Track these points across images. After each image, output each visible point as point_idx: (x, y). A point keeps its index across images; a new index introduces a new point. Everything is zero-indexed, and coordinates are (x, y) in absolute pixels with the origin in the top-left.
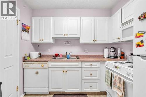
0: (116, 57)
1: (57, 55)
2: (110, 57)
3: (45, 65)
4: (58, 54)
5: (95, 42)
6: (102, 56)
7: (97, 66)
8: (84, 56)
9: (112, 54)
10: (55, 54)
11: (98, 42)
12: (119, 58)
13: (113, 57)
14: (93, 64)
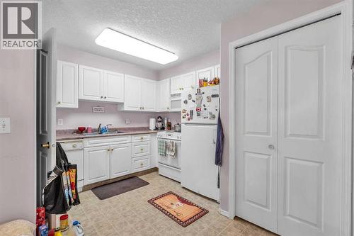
0: (163, 129)
1: (81, 130)
2: (157, 129)
3: (79, 145)
4: (84, 128)
5: (142, 110)
6: (148, 128)
8: (125, 130)
9: (160, 125)
10: (79, 128)
11: (145, 110)
12: (166, 129)
13: (160, 128)
14: (144, 137)
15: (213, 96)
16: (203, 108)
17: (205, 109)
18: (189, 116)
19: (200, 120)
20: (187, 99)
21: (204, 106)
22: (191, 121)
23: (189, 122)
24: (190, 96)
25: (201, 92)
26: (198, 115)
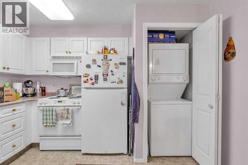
7: (22, 110)
12: (38, 95)
13: (31, 94)
15: (121, 64)
16: (110, 74)
17: (113, 75)
18: (94, 81)
19: (107, 84)
20: (90, 63)
21: (112, 71)
22: (96, 86)
23: (93, 86)
24: (94, 61)
25: (109, 59)
26: (105, 80)
